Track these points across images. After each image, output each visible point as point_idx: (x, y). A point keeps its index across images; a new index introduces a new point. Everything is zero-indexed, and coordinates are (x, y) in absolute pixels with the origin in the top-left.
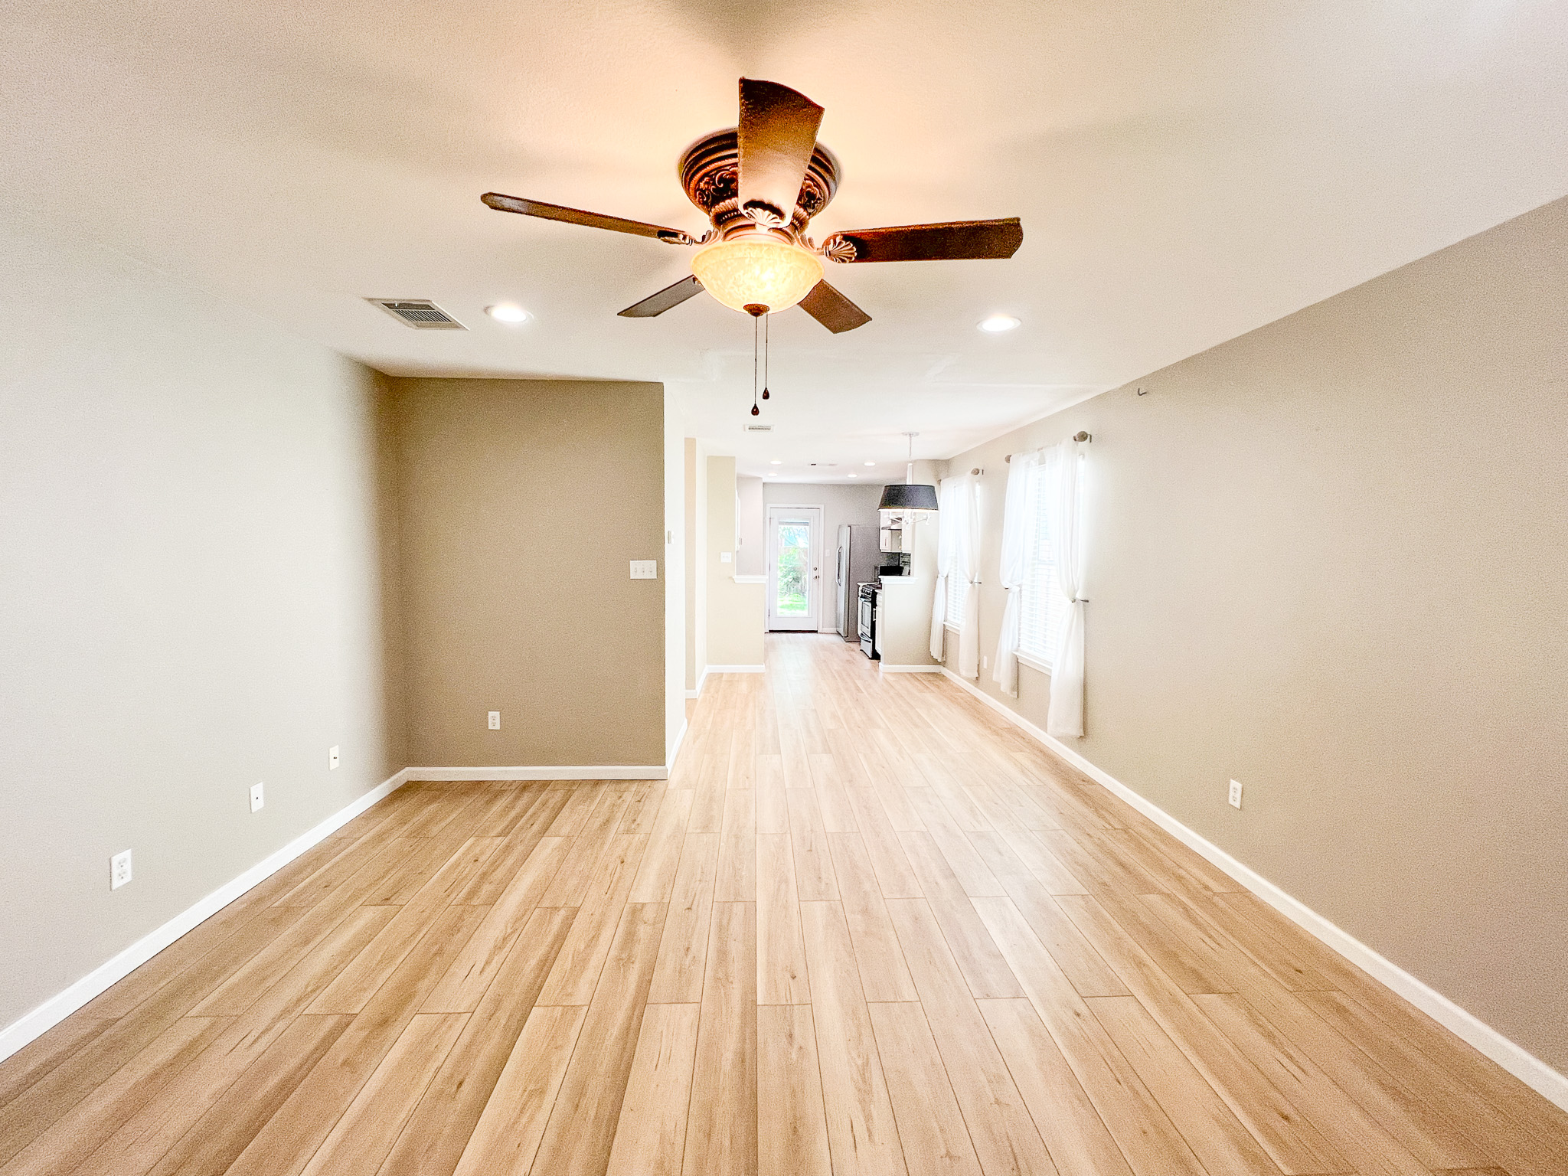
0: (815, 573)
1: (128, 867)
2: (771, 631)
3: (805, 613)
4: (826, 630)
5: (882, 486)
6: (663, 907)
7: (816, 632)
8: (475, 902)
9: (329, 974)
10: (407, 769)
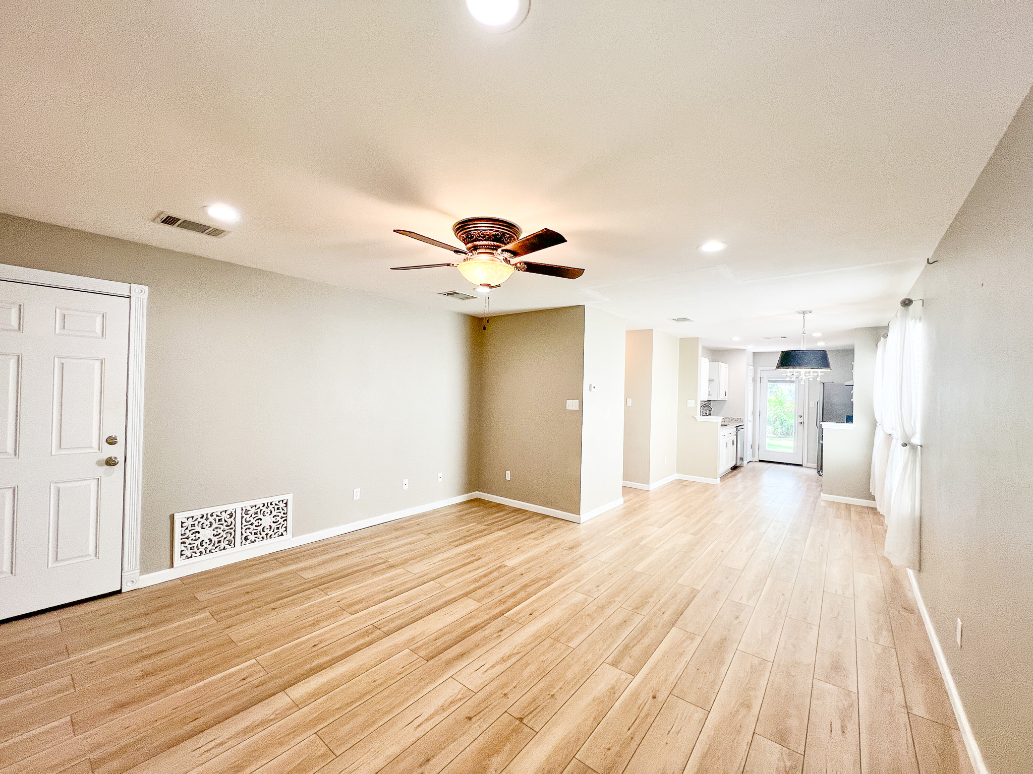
0: (801, 420)
1: (359, 494)
2: (760, 461)
3: (791, 451)
4: (810, 465)
5: (778, 352)
6: (513, 569)
7: (801, 465)
8: (452, 544)
9: (393, 549)
10: (477, 492)
